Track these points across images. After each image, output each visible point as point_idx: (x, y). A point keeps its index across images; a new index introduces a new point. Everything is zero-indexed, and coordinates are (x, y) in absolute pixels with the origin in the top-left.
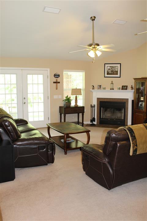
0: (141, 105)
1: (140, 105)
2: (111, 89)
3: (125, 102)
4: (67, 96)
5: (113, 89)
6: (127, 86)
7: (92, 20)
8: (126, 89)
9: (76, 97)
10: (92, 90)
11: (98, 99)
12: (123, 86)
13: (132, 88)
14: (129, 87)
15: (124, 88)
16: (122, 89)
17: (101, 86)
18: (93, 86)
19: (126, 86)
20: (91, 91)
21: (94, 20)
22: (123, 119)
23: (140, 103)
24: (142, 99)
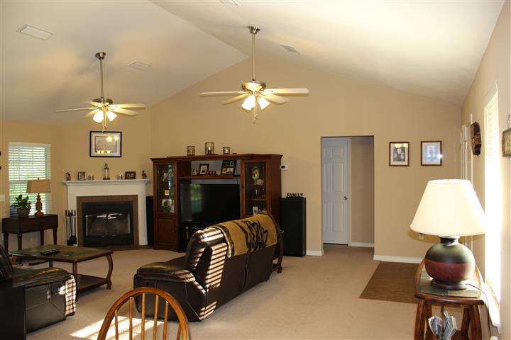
0: (166, 203)
1: (163, 205)
2: (104, 179)
3: (132, 202)
4: (21, 196)
5: (109, 179)
6: (135, 173)
7: (100, 59)
8: (134, 178)
9: (39, 196)
10: (65, 181)
11: (78, 198)
12: (126, 173)
13: (144, 176)
14: (139, 175)
15: (130, 176)
16: (126, 178)
17: (84, 173)
18: (69, 175)
19: (132, 172)
20: (65, 184)
21: (103, 58)
22: (129, 232)
23: (164, 201)
24: (167, 193)
